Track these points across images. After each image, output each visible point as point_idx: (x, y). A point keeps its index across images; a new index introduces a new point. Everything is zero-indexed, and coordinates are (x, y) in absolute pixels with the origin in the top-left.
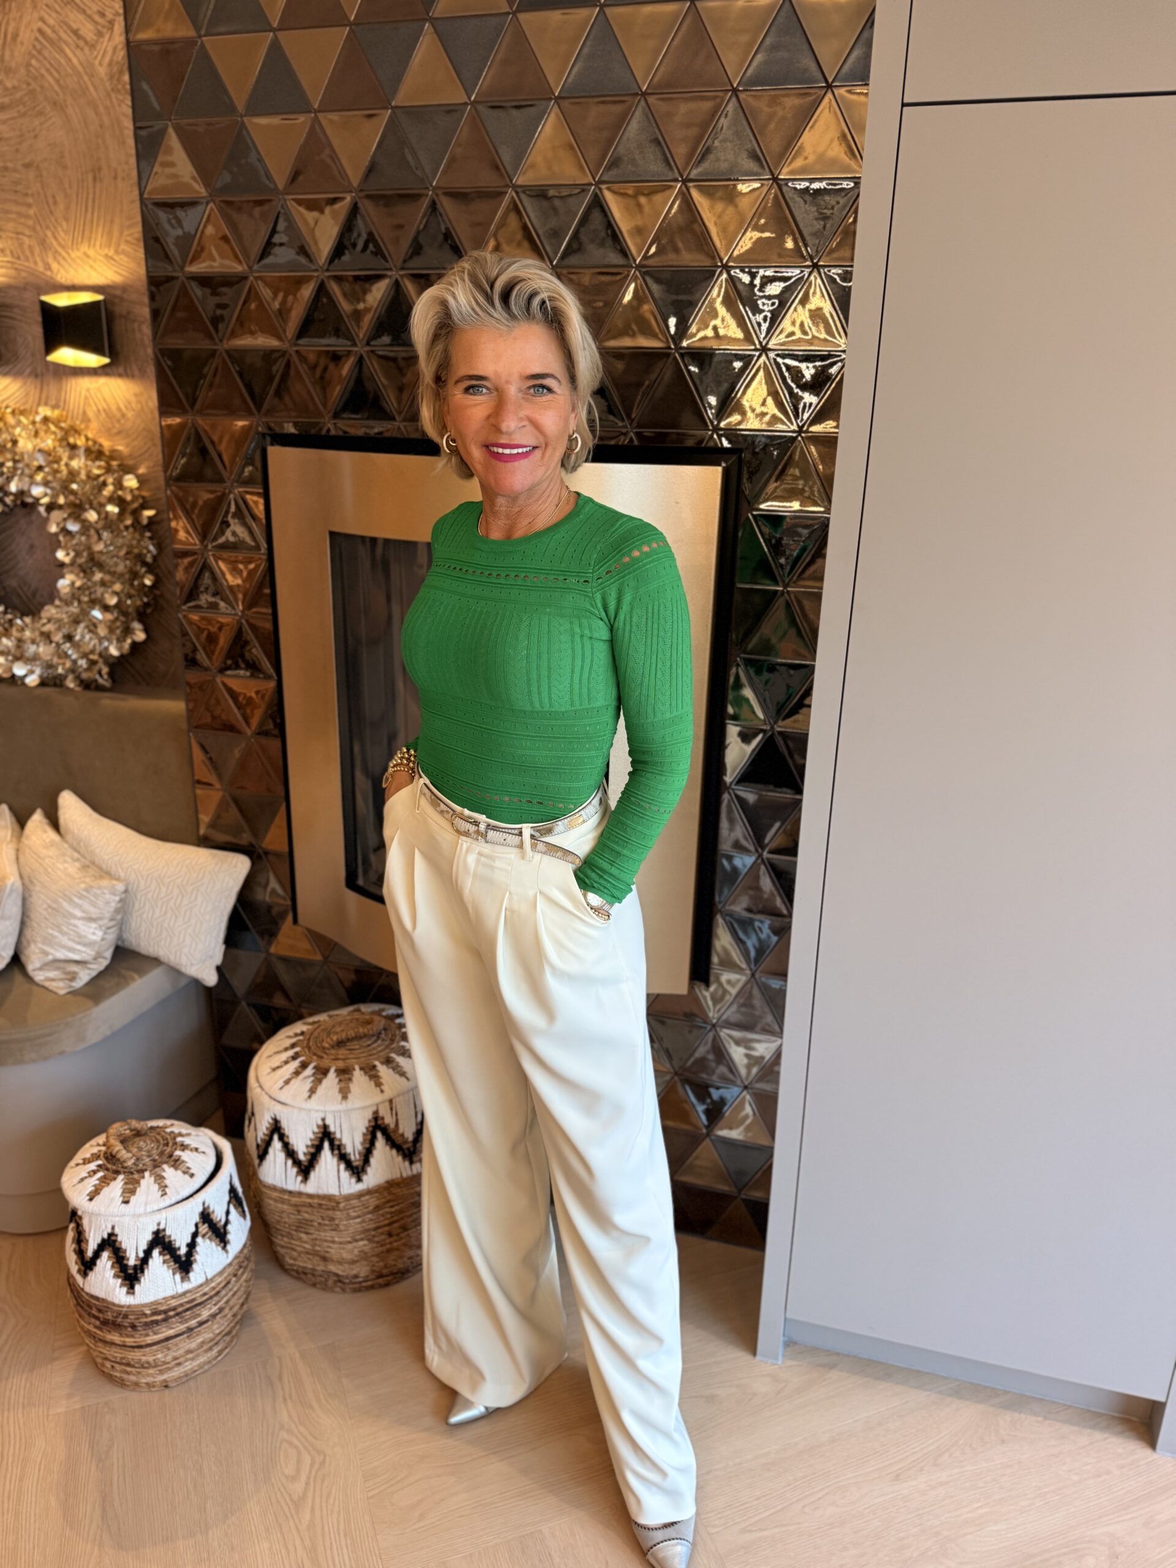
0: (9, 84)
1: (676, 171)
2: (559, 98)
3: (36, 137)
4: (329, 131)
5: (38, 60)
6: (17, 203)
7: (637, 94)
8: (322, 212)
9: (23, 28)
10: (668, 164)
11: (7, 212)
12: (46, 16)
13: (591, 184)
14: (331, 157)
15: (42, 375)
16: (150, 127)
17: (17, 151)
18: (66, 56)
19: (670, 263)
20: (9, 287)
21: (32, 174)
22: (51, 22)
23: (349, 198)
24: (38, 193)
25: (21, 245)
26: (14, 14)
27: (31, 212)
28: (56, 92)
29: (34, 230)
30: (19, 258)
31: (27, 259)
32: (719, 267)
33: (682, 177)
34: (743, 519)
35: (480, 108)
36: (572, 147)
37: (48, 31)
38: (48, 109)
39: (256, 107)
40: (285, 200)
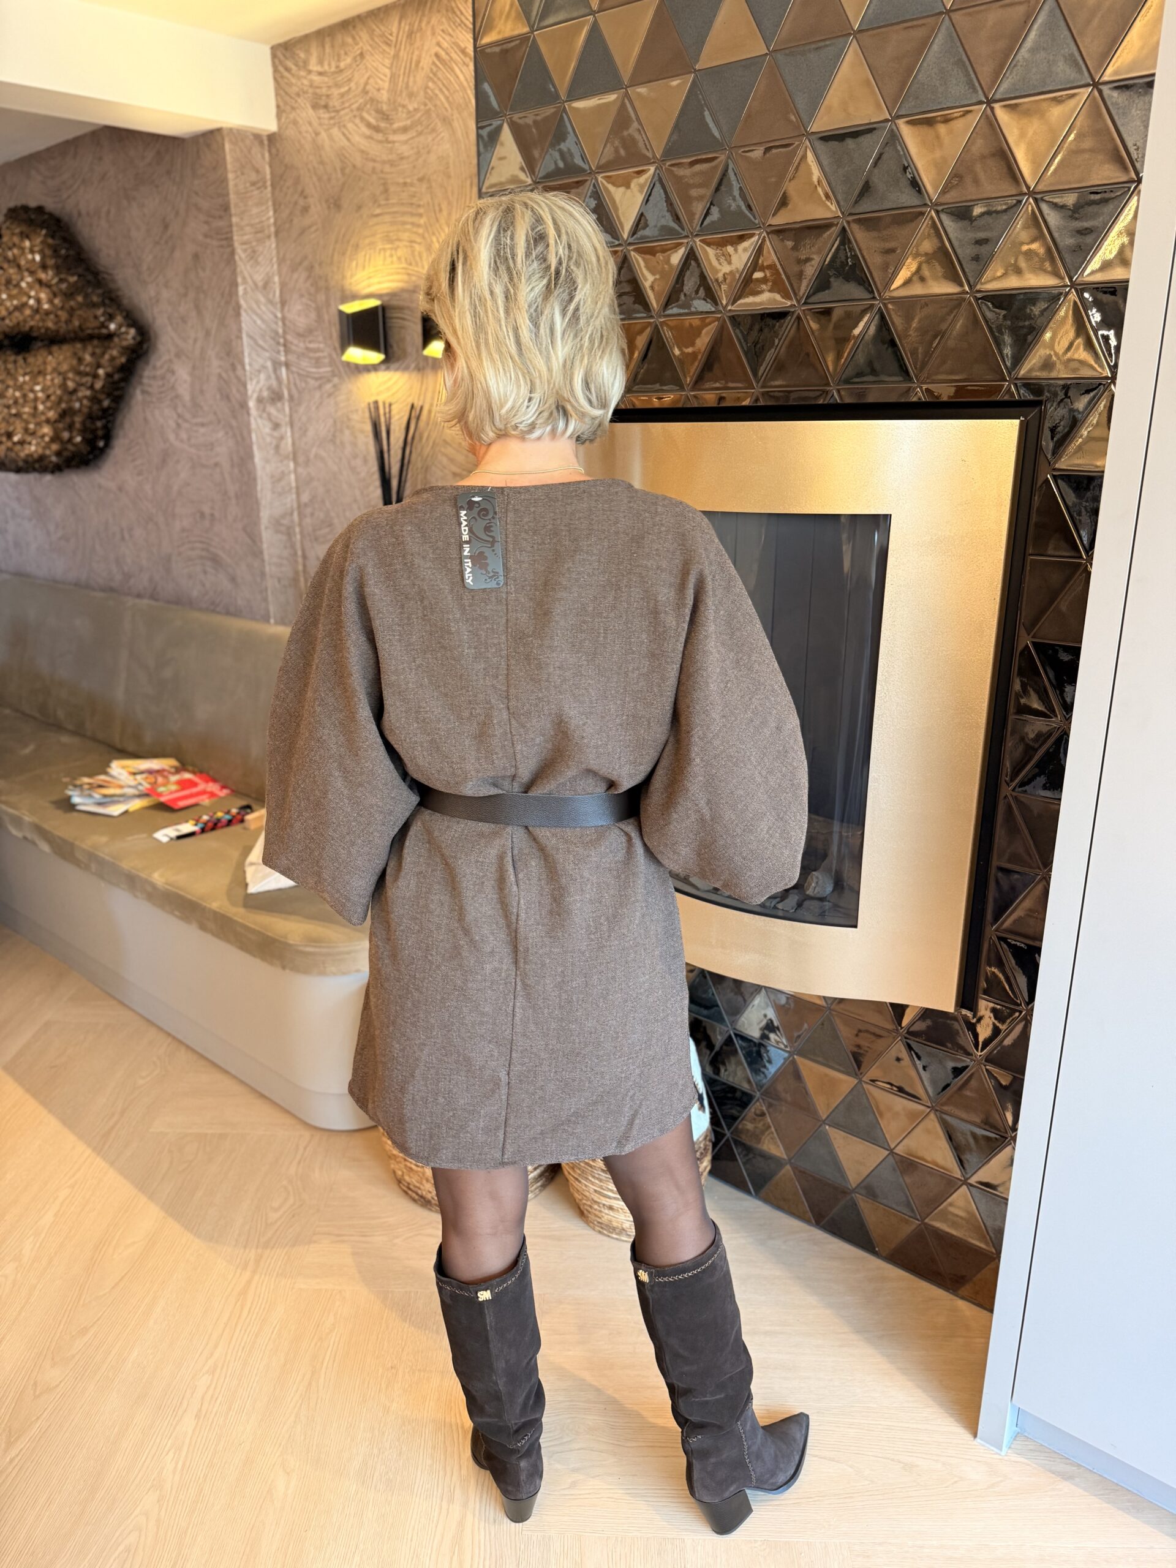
0: (411, 108)
1: (980, 92)
2: (860, 31)
3: (429, 152)
4: (637, 104)
5: (434, 82)
6: (412, 214)
7: (941, 13)
8: (628, 186)
9: (424, 55)
10: (973, 85)
11: (404, 223)
12: (441, 40)
13: (887, 121)
14: (639, 130)
15: (424, 368)
16: (490, 125)
17: (414, 167)
18: (456, 74)
19: (969, 198)
20: (403, 290)
21: (424, 186)
22: (445, 45)
23: (652, 169)
24: (428, 204)
25: (413, 252)
26: (418, 43)
27: (422, 221)
28: (446, 108)
29: (423, 237)
30: (410, 264)
31: (417, 265)
32: (1025, 194)
33: (987, 98)
34: (1040, 482)
35: (779, 56)
36: (868, 82)
37: (442, 54)
38: (439, 124)
39: (578, 92)
40: (597, 180)
